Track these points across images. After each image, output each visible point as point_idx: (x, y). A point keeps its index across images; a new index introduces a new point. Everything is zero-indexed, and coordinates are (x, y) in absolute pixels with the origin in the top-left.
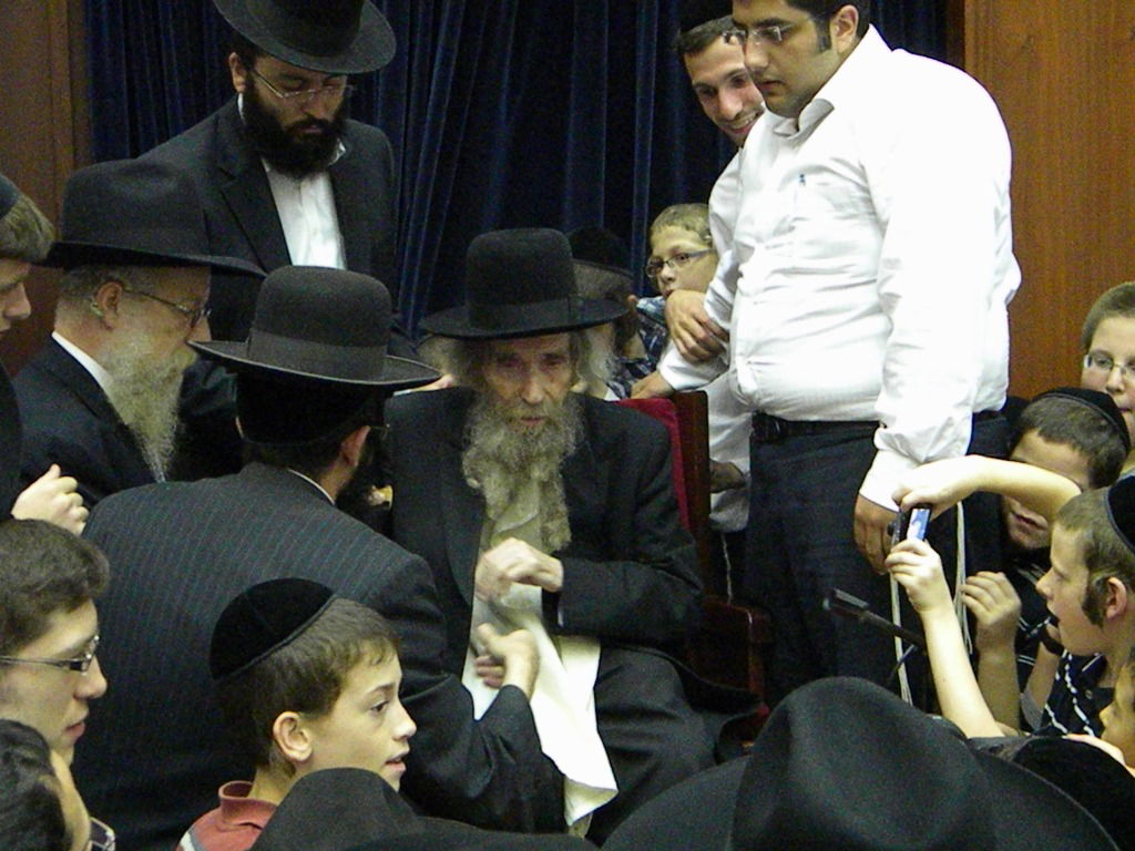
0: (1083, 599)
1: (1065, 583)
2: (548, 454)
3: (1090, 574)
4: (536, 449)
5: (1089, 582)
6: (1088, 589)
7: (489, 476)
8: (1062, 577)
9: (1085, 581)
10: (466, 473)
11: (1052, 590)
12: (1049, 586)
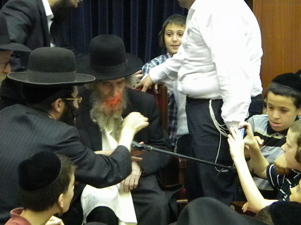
0: (295, 155)
1: (290, 149)
2: (119, 110)
3: (298, 147)
4: (115, 108)
5: (298, 150)
6: (297, 152)
7: (99, 118)
8: (289, 147)
9: (296, 148)
10: (92, 117)
11: (286, 149)
12: (285, 148)
